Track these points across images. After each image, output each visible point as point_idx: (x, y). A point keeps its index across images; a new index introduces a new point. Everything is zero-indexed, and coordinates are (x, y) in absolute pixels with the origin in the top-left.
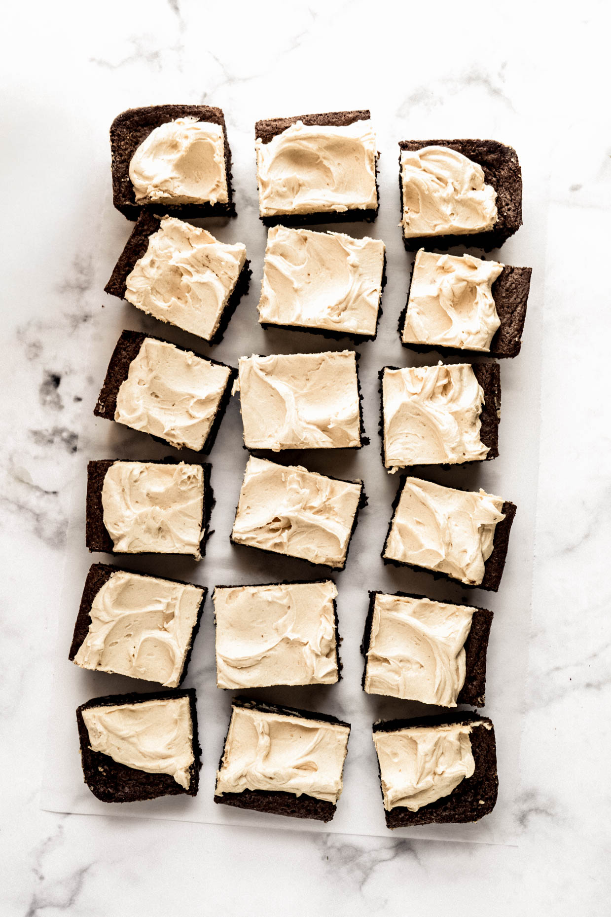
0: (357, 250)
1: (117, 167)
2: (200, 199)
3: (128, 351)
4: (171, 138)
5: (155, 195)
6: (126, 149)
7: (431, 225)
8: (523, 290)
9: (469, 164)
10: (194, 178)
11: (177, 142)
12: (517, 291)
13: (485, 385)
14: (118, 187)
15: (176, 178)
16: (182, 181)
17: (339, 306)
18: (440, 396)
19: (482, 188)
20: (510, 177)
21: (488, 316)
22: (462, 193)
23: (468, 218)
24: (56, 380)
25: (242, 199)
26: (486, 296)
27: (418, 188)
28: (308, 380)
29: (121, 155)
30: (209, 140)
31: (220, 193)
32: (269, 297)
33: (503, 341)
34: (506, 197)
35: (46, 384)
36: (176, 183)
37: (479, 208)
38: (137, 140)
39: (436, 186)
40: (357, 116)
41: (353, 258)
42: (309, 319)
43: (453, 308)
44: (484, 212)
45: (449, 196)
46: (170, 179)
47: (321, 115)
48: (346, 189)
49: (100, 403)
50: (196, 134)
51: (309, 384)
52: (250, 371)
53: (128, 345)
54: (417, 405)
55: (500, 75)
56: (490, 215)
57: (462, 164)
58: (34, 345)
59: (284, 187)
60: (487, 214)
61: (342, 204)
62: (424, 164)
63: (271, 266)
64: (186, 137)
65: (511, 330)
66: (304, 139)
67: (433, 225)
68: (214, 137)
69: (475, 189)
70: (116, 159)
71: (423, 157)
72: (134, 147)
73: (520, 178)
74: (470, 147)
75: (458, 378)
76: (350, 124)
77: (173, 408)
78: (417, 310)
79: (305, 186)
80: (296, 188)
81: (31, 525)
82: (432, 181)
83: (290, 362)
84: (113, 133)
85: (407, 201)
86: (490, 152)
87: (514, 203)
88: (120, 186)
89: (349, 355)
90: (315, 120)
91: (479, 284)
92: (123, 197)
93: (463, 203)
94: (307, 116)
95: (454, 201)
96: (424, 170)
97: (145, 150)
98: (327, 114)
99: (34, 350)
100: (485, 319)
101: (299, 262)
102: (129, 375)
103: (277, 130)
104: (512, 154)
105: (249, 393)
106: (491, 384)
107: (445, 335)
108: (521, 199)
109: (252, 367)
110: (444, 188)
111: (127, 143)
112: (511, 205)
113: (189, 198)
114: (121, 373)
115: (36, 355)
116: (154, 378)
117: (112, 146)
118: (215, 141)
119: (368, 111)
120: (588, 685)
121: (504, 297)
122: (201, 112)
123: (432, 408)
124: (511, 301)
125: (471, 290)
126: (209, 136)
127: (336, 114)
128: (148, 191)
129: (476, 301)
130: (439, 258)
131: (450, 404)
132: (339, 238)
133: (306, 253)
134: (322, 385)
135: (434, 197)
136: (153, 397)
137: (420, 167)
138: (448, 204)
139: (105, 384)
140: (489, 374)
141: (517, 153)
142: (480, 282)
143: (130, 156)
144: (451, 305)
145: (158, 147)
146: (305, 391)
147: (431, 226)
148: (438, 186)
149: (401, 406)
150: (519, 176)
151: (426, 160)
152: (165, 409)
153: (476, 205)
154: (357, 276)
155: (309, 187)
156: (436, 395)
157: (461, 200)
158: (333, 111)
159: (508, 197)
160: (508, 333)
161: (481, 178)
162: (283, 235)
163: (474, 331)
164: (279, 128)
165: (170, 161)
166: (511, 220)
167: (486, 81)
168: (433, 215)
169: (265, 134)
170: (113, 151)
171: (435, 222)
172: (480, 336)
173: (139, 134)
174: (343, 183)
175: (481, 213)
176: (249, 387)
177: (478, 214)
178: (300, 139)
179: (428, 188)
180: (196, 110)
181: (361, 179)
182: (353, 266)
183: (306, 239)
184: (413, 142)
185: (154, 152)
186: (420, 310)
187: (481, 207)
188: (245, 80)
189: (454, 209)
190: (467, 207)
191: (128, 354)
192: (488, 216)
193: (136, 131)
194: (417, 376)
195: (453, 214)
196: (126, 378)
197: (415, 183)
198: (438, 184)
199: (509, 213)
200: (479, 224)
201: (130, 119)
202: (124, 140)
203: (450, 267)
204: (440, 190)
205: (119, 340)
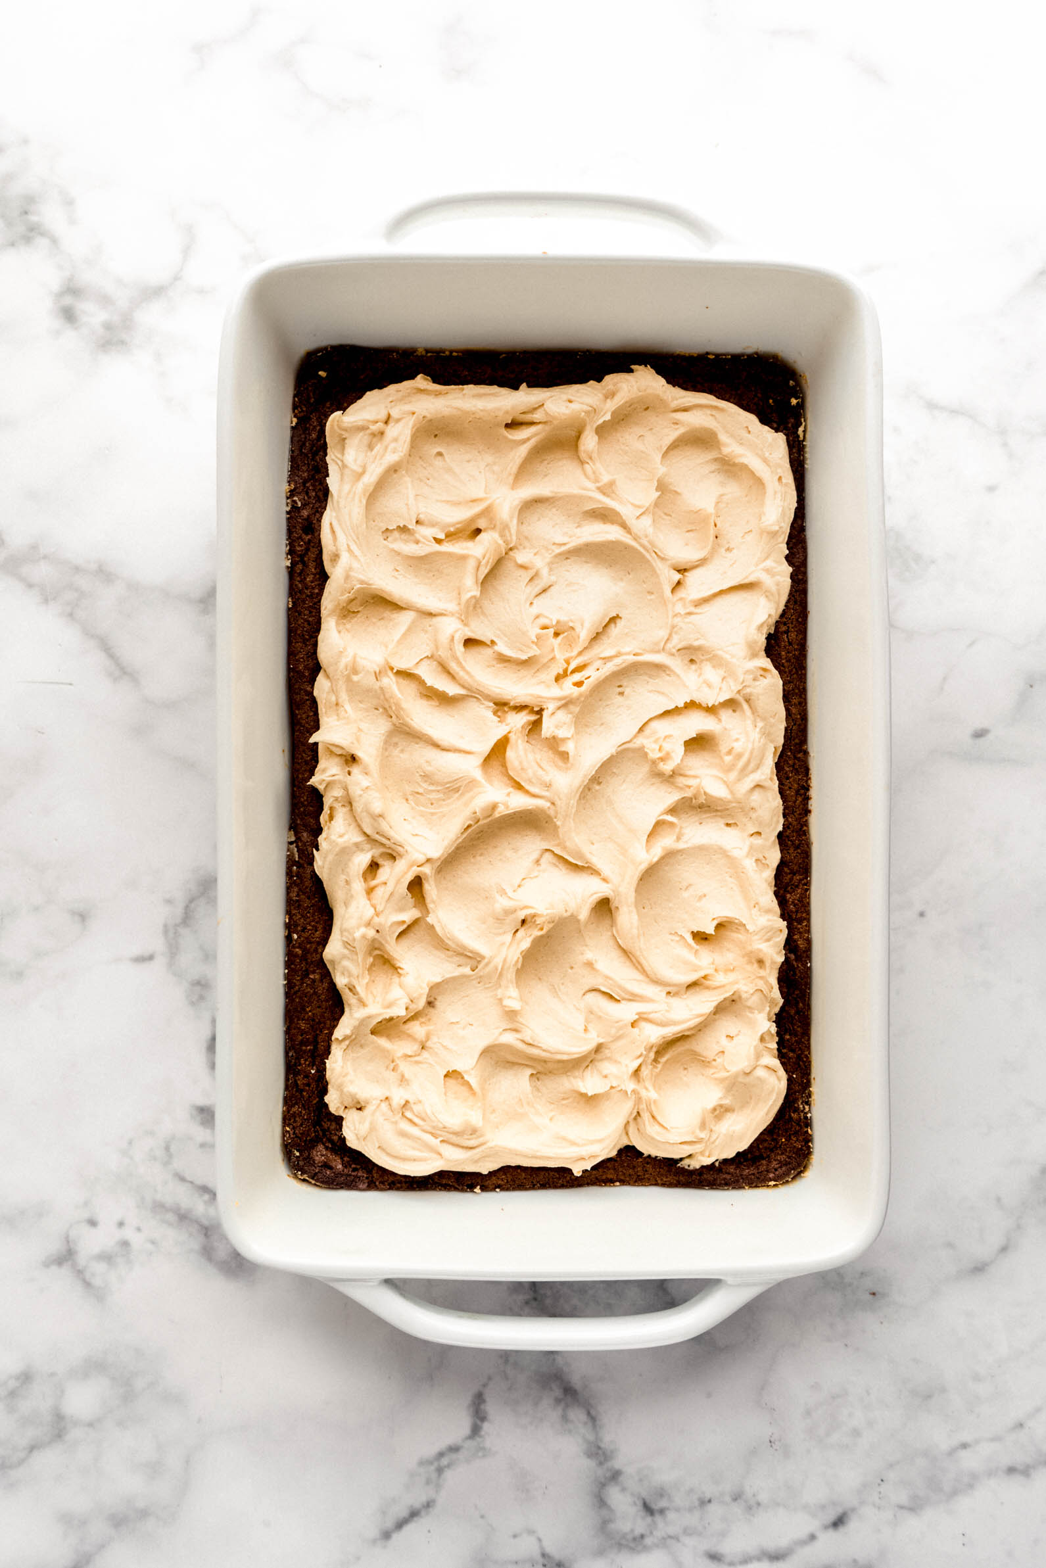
81: (196, 1244)
99: (198, 988)
120: (1011, 1470)
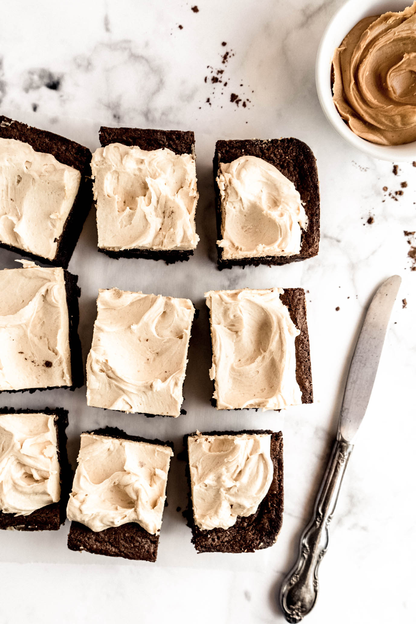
0: (169, 390)
1: (256, 145)
2: (224, 230)
3: (65, 152)
4: (283, 200)
5: (221, 181)
6: (275, 155)
7: (198, 463)
8: (132, 553)
9: (255, 503)
10: (246, 225)
11: (278, 206)
12: (132, 548)
13: (35, 516)
14: (235, 145)
15: (243, 205)
16: (241, 211)
17: (110, 371)
18: (23, 471)
19: (234, 514)
20: (245, 541)
21: (101, 521)
22: (227, 495)
23: (204, 500)
24: (54, 86)
25: (236, 276)
26: (124, 518)
27: (231, 451)
28: (41, 338)
29: (268, 149)
30: (280, 239)
31: (229, 251)
32: (121, 300)
33: (81, 533)
34: (226, 536)
35: (50, 76)
36: (238, 205)
37: (212, 512)
38: (286, 167)
39: (232, 470)
40: (306, 390)
41: (159, 385)
42: (99, 340)
43: (112, 485)
44: (208, 517)
45: (223, 483)
46: (239, 198)
47: (309, 354)
48: (234, 379)
49: (12, 122)
50: (285, 226)
51: (36, 340)
52: (46, 279)
53: (72, 153)
54: (10, 448)
55: (355, 525)
56: (204, 523)
57: (255, 496)
58: (89, 64)
59: (234, 316)
60: (205, 520)
61: (216, 374)
62: (255, 458)
63: (153, 302)
64: (282, 215)
65: (92, 542)
66: (280, 337)
67: (197, 465)
68: (283, 245)
69: (232, 508)
70: (264, 144)
71: (261, 458)
72: (278, 164)
73: (244, 552)
74: (275, 502)
75: (36, 491)
76: (299, 384)
77: (9, 200)
78: (112, 448)
79: (237, 337)
80: (234, 328)
82: (238, 466)
83: (56, 319)
84: (291, 141)
85: (220, 440)
86: (271, 520)
87: (220, 545)
88: (236, 147)
89: (65, 381)
90: (303, 348)
91: (135, 511)
92: (226, 150)
93: (218, 495)
94: (308, 340)
95: (218, 487)
96: (248, 458)
97: (269, 172)
98: (309, 360)
100: (98, 518)
101: (159, 330)
102: (40, 153)
103: (294, 310)
104: (268, 543)
105: (24, 278)
106: (37, 523)
107: (85, 477)
108: (223, 551)
109: (50, 281)
110: (232, 477)
111: (281, 156)
112: (218, 542)
113: (224, 218)
114: (42, 145)
115: (79, 66)
116: (33, 179)
117: (277, 140)
118: (279, 246)
119: (311, 401)
121: (124, 535)
122: (313, 233)
123: (6, 464)
124: (121, 541)
125: (131, 503)
126: (284, 239)
127: (310, 369)
128: (226, 174)
129: (119, 507)
130: (165, 471)
131: (11, 482)
132: (181, 371)
133: (168, 338)
134: (35, 352)
135: (222, 468)
136: (16, 178)
137: (251, 454)
138: (216, 481)
139: (32, 129)
140: (46, 520)
141: (269, 548)
142: (138, 512)
143: (269, 160)
144: (115, 483)
145: (273, 187)
146: (29, 335)
147: (196, 463)
148: (233, 471)
149: (11, 433)
150: (246, 551)
151: (258, 460)
152: (7, 191)
153: (215, 509)
154: (143, 389)
155: (236, 342)
156: (23, 468)
157: (220, 494)
158: (312, 367)
159: (226, 539)
160: (89, 539)
161: (242, 514)
162: (183, 314)
163: (83, 508)
164: (295, 312)
165: (260, 198)
166: (202, 542)
167: (349, 512)
168: (206, 465)
169: (290, 297)
170: (272, 141)
171: (200, 468)
172: (77, 513)
173: (292, 169)
174: (240, 375)
175: (208, 513)
176: (30, 278)
177: (208, 510)
178: (280, 333)
179: (230, 462)
180: (315, 228)
181: (244, 394)
182: (151, 386)
183: (181, 337)
184: (281, 446)
185: (269, 182)
186: (112, 452)
187: (213, 514)
188: (353, 280)
189: (211, 487)
190: (215, 499)
191: (62, 153)
192: (203, 521)
193: (294, 167)
194: (45, 448)
195: (206, 486)
196: (37, 150)
197: (234, 449)
198: (235, 471)
199: (210, 540)
200: (198, 511)
201: (306, 159)
202: (284, 153)
203: (155, 482)
204: (228, 474)
205: (77, 144)
